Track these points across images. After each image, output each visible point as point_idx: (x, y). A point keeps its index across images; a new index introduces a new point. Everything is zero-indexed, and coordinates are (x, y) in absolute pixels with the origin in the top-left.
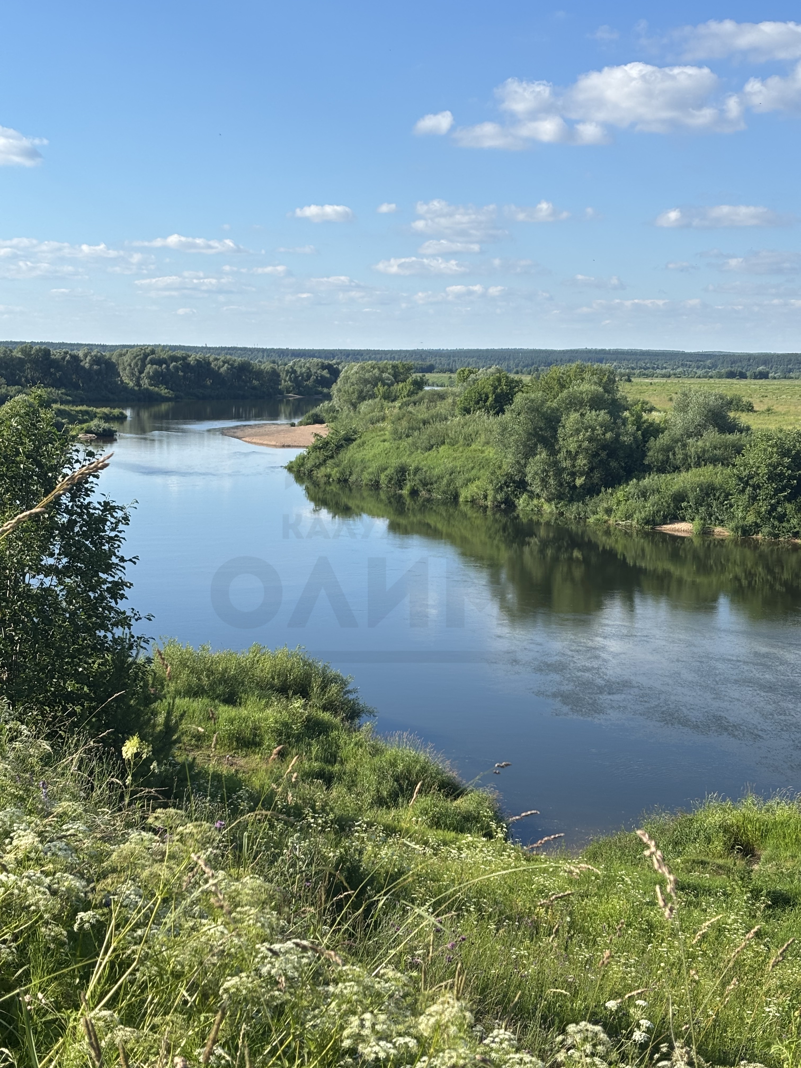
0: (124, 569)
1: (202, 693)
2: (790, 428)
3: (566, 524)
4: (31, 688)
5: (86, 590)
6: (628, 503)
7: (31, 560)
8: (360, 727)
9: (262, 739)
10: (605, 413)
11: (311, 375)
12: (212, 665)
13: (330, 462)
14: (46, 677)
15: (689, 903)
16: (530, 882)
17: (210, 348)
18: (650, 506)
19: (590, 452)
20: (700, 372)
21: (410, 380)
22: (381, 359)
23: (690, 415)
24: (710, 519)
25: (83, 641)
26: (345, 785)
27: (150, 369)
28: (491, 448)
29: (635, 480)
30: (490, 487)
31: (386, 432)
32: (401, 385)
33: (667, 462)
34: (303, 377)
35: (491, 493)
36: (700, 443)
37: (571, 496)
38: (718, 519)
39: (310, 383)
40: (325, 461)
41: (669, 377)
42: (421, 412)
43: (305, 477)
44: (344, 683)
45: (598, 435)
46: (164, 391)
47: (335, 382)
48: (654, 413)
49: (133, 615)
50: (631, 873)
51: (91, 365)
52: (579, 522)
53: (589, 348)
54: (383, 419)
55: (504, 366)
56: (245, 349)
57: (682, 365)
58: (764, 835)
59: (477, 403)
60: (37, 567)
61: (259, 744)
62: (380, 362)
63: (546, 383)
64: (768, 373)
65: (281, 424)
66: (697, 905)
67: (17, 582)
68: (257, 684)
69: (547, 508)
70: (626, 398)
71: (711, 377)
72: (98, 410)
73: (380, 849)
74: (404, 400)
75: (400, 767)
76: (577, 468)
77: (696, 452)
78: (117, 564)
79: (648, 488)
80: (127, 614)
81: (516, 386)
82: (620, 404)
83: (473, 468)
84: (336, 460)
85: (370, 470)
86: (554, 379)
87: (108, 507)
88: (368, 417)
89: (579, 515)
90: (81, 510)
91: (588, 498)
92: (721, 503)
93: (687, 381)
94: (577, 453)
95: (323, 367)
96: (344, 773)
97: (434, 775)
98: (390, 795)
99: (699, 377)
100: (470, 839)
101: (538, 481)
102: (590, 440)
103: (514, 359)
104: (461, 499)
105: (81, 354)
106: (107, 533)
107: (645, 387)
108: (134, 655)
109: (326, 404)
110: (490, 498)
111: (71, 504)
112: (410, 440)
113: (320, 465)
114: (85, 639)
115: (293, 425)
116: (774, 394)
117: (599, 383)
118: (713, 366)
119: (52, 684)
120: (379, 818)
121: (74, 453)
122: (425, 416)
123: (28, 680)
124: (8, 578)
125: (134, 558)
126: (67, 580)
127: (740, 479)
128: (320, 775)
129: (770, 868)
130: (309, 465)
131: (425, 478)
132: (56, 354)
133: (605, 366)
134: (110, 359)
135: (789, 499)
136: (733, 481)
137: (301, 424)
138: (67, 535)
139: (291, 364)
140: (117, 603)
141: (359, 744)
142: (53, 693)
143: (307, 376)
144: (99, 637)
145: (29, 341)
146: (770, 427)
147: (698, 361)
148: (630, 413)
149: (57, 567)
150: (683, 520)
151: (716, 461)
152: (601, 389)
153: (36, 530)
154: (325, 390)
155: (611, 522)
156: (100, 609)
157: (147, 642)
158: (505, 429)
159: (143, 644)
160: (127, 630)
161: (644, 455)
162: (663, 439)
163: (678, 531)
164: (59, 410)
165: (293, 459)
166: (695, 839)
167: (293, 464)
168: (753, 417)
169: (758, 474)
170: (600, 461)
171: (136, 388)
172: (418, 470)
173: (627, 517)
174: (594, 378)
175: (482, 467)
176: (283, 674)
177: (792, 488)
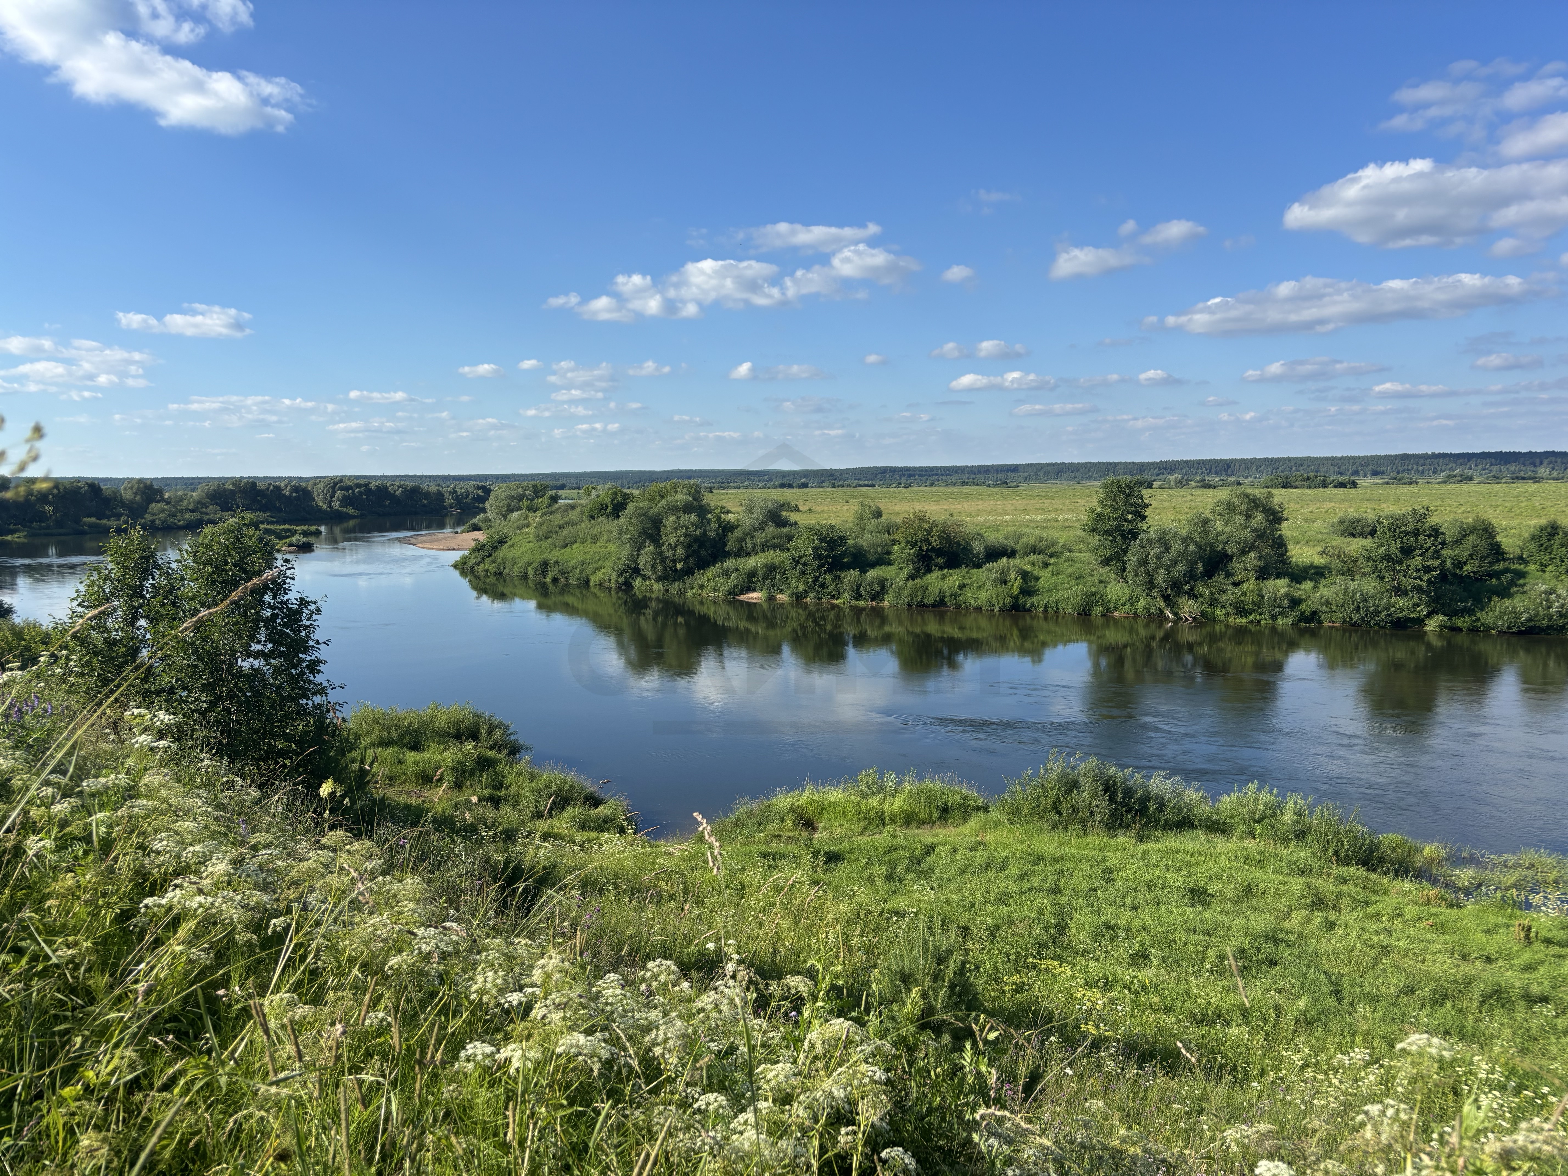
0: (319, 649)
1: (392, 743)
2: (825, 522)
3: (671, 598)
4: (246, 748)
5: (288, 668)
6: (715, 580)
7: (242, 647)
8: (520, 760)
10: (695, 516)
11: (469, 494)
12: (399, 721)
13: (487, 560)
14: (260, 738)
15: (770, 867)
16: (654, 863)
17: (387, 476)
18: (732, 580)
19: (685, 544)
20: (760, 484)
21: (548, 495)
23: (755, 515)
24: (773, 589)
25: (289, 709)
26: (510, 805)
27: (339, 494)
28: (612, 545)
29: (719, 563)
30: (614, 573)
31: (531, 536)
32: (540, 500)
33: (741, 549)
34: (462, 496)
35: (614, 578)
36: (763, 535)
37: (674, 578)
38: (779, 589)
39: (469, 500)
40: (483, 559)
41: (739, 488)
42: (557, 519)
43: (468, 573)
44: (506, 728)
45: (691, 532)
46: (351, 511)
47: (488, 499)
48: (730, 515)
49: (328, 686)
51: (291, 493)
52: (680, 596)
54: (528, 526)
55: (619, 483)
56: (415, 476)
57: (748, 480)
58: (821, 812)
59: (600, 511)
60: (247, 652)
61: (440, 780)
62: (523, 483)
63: (650, 495)
64: (808, 483)
65: (447, 533)
66: (775, 867)
67: (231, 665)
68: (437, 733)
69: (658, 587)
70: (710, 504)
71: (769, 488)
72: (298, 528)
74: (544, 510)
75: (554, 787)
76: (677, 557)
77: (761, 542)
78: (313, 647)
79: (729, 568)
80: (324, 685)
81: (628, 498)
82: (705, 509)
83: (599, 560)
84: (492, 558)
85: (520, 565)
86: (656, 492)
87: (303, 602)
88: (516, 524)
89: (680, 590)
90: (281, 605)
91: (686, 578)
92: (781, 577)
93: (751, 491)
94: (676, 545)
95: (479, 488)
96: (509, 796)
97: (579, 791)
98: (546, 809)
99: (760, 488)
100: (608, 836)
101: (649, 568)
102: (685, 535)
103: (627, 478)
104: (591, 584)
105: (282, 485)
106: (303, 623)
107: (722, 496)
108: (331, 717)
109: (482, 516)
110: (612, 582)
111: (273, 601)
112: (550, 541)
113: (480, 562)
114: (290, 707)
115: (457, 533)
116: (813, 498)
117: (689, 494)
118: (770, 480)
119: (264, 744)
120: (537, 827)
122: (561, 522)
123: (245, 742)
124: (223, 662)
125: (327, 641)
126: (272, 661)
127: (793, 559)
128: (490, 799)
129: (825, 835)
130: (471, 562)
131: (563, 569)
132: (261, 486)
133: (693, 482)
134: (306, 487)
135: (829, 571)
136: (788, 561)
137: (463, 532)
138: (271, 625)
139: (452, 486)
140: (315, 677)
141: (519, 773)
142: (266, 751)
143: (466, 495)
144: (302, 704)
145: (238, 476)
146: (811, 522)
147: (759, 477)
148: (713, 515)
149: (264, 651)
150: (755, 591)
151: (775, 547)
152: (691, 498)
153: (245, 624)
154: (481, 505)
155: (703, 595)
156: (302, 683)
157: (341, 705)
158: (621, 530)
159: (338, 708)
160: (324, 698)
161: (725, 545)
162: (738, 533)
163: (751, 599)
164: (266, 529)
165: (458, 559)
166: (773, 820)
167: (458, 563)
168: (799, 515)
169: (806, 555)
170: (693, 551)
171: (329, 509)
172: (557, 563)
173: (715, 591)
174: (685, 490)
175: (606, 558)
176: (457, 724)
177: (829, 564)
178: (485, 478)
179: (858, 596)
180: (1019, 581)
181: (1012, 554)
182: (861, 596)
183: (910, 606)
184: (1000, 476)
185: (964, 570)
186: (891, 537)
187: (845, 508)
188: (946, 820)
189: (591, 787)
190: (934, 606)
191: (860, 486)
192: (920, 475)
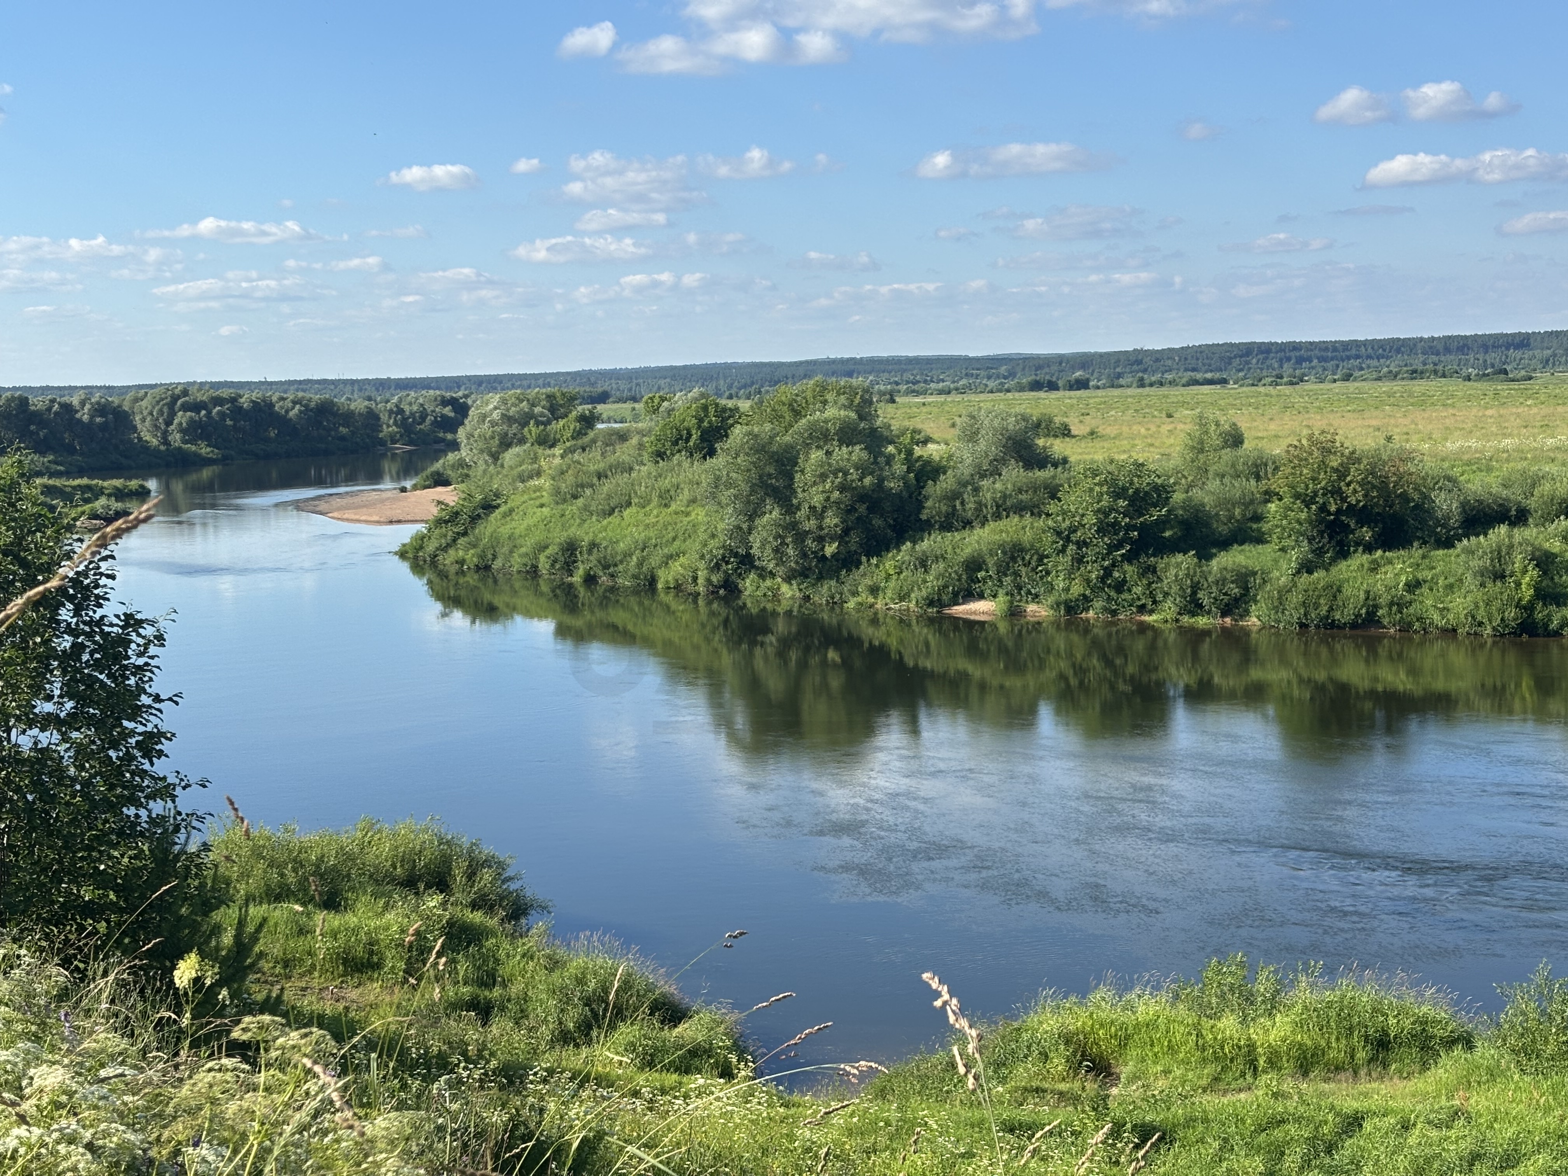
0: (161, 712)
1: (287, 896)
2: (1124, 457)
3: (815, 612)
4: (28, 900)
5: (104, 747)
6: (902, 577)
7: (18, 707)
8: (528, 930)
9: (382, 959)
10: (861, 449)
11: (427, 415)
12: (300, 852)
13: (462, 541)
14: (51, 882)
16: (791, 1137)
17: (271, 383)
18: (933, 580)
19: (842, 506)
20: (991, 384)
21: (575, 414)
22: (529, 387)
23: (982, 445)
24: (1020, 594)
25: (104, 824)
26: (510, 1018)
27: (182, 418)
28: (700, 509)
29: (908, 544)
30: (702, 565)
31: (544, 493)
32: (561, 423)
33: (954, 515)
34: (414, 419)
35: (702, 575)
36: (998, 486)
37: (820, 573)
38: (1031, 593)
39: (425, 426)
40: (454, 540)
41: (949, 393)
42: (593, 460)
43: (426, 566)
44: (501, 866)
45: (852, 481)
46: (204, 450)
47: (462, 423)
48: (931, 446)
49: (177, 781)
50: (936, 1114)
51: (92, 417)
52: (833, 609)
53: (832, 356)
54: (539, 474)
55: (711, 389)
56: (324, 382)
57: (967, 375)
58: (1124, 1041)
59: (675, 443)
60: (28, 718)
61: (378, 966)
62: (529, 391)
63: (773, 410)
64: (1088, 380)
65: (387, 490)
68: (371, 876)
69: (788, 591)
70: (890, 426)
71: (1008, 391)
72: (105, 484)
73: (567, 1107)
74: (568, 444)
75: (592, 984)
76: (826, 531)
77: (994, 499)
78: (150, 707)
79: (928, 554)
80: (169, 781)
81: (730, 417)
82: (882, 436)
83: (674, 539)
84: (471, 538)
85: (523, 550)
86: (784, 404)
87: (131, 622)
88: (515, 472)
89: (833, 598)
90: (91, 628)
91: (844, 572)
92: (1034, 570)
93: (973, 397)
94: (824, 509)
95: (445, 402)
96: (509, 1000)
97: (642, 993)
98: (578, 1028)
99: (992, 392)
100: (701, 1081)
101: (771, 553)
102: (842, 488)
103: (725, 378)
104: (660, 586)
105: (75, 401)
106: (131, 661)
107: (915, 410)
108: (182, 841)
109: (451, 457)
110: (700, 581)
111: (75, 620)
112: (580, 502)
113: (448, 546)
114: (106, 821)
115: (403, 490)
116: (1098, 410)
117: (849, 407)
118: (1010, 374)
119: (60, 892)
120: (564, 1063)
121: (75, 544)
122: (601, 466)
125: (176, 695)
126: (75, 735)
127: (1059, 533)
128: (473, 1004)
129: (1135, 1090)
130: (432, 546)
131: (605, 558)
132: (37, 403)
133: (857, 381)
134: (120, 406)
135: (1129, 558)
136: (1049, 537)
137: (415, 488)
138: (71, 666)
139: (395, 399)
140: (152, 764)
141: (528, 956)
142: (63, 905)
143: (421, 417)
144: (128, 817)
146: (1096, 457)
147: (988, 368)
148: (896, 447)
149: (58, 715)
150: (981, 596)
151: (1022, 510)
152: (853, 415)
153: (24, 663)
154: (449, 436)
155: (878, 606)
156: (128, 775)
157: (201, 820)
158: (718, 478)
159: (195, 823)
160: (170, 804)
161: (920, 507)
162: (946, 483)
163: (975, 613)
164: (45, 486)
165: (407, 540)
166: (1026, 1057)
167: (407, 547)
168: (1070, 445)
169: (1084, 526)
170: (858, 519)
171: (162, 448)
172: (593, 545)
173: (902, 599)
174: (843, 399)
175: (688, 536)
176: (408, 859)
177: (1132, 542)
178: (456, 382)
179: (1194, 606)
180: (1533, 573)
181: (1520, 517)
182: (1201, 606)
183: (1303, 626)
184: (1493, 357)
185: (1416, 552)
186: (1263, 485)
187: (1165, 428)
188: (1385, 1066)
189: (668, 988)
190: (1354, 626)
191: (1196, 382)
192: (1321, 359)
